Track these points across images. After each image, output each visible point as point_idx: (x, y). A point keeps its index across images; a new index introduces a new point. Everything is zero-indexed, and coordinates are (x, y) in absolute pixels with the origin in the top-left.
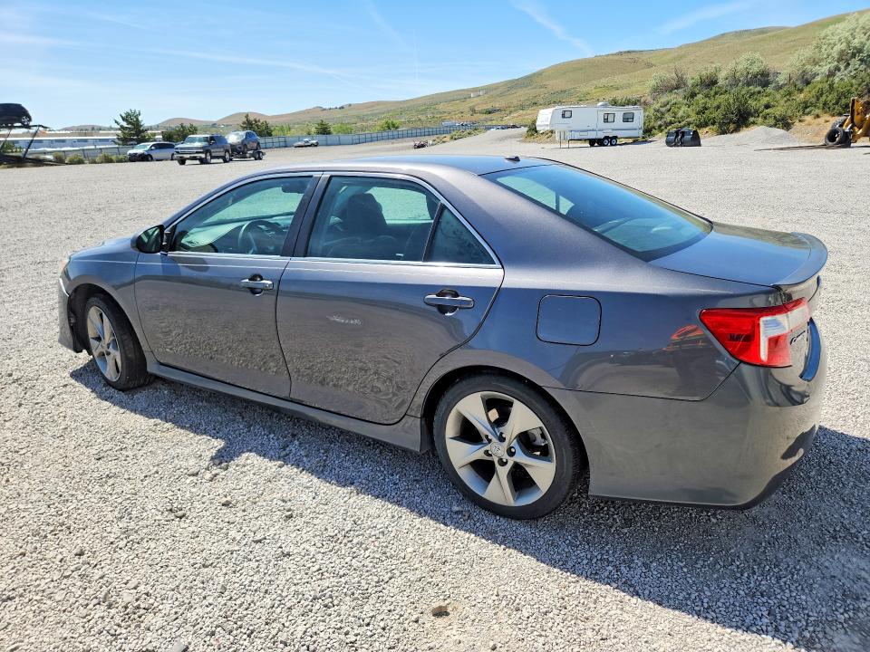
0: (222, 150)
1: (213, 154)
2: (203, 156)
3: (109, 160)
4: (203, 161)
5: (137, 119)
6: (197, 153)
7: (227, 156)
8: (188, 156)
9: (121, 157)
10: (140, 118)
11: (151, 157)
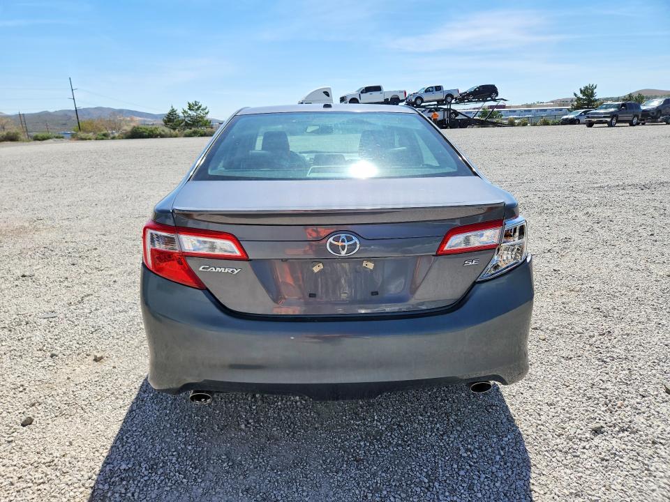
0: (631, 115)
1: (619, 119)
2: (609, 120)
3: (546, 123)
4: (610, 125)
5: (592, 92)
6: (604, 117)
7: (635, 120)
8: (596, 120)
9: (557, 121)
10: (595, 91)
11: (579, 121)
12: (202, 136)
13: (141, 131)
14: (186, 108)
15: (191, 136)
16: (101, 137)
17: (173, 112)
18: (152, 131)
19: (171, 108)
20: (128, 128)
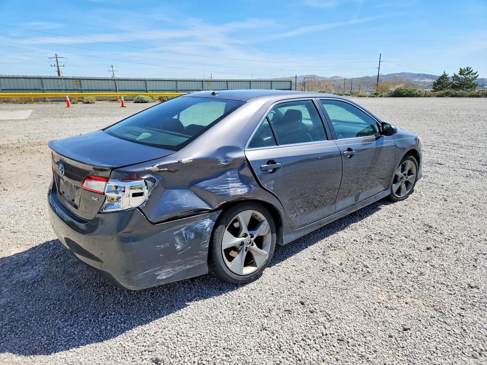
12: (452, 96)
13: (402, 91)
14: (457, 73)
15: (443, 97)
16: (372, 95)
17: (444, 77)
18: (410, 92)
19: (443, 74)
20: (393, 89)
